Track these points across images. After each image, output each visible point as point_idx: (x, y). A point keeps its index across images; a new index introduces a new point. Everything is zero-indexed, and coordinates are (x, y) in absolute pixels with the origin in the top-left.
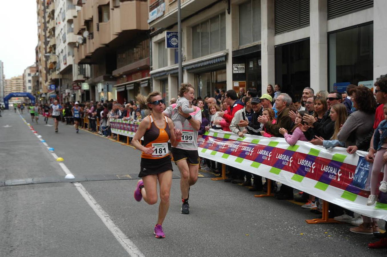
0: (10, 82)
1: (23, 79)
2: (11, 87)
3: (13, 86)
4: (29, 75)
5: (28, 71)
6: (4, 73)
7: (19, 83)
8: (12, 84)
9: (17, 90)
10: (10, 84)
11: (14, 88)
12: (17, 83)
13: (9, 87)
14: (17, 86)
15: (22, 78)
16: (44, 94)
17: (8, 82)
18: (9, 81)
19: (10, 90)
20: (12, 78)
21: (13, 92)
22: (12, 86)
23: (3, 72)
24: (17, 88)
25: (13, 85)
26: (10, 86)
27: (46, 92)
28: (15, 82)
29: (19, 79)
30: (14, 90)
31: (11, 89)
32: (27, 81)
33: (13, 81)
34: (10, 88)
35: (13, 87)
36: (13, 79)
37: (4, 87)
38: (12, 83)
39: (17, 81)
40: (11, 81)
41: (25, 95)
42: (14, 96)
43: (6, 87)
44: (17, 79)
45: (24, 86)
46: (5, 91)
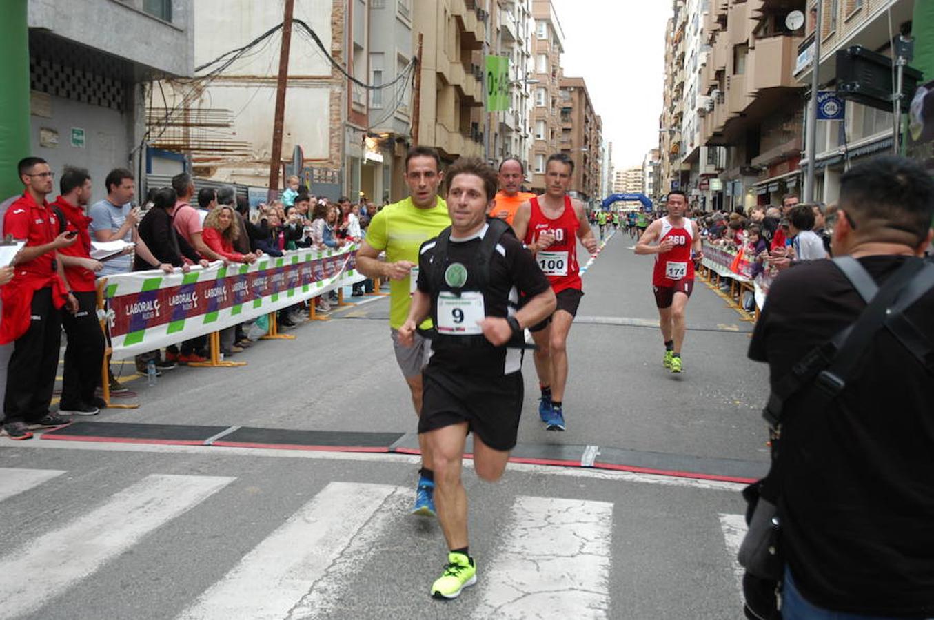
0: (624, 175)
1: (643, 171)
2: (625, 184)
3: (629, 182)
4: (651, 162)
5: (650, 158)
6: (612, 161)
7: (638, 178)
8: (627, 178)
9: (634, 189)
10: (625, 179)
11: (631, 186)
12: (635, 178)
13: (623, 184)
14: (635, 182)
15: (641, 168)
17: (621, 176)
18: (622, 174)
20: (628, 168)
21: (628, 192)
22: (627, 182)
23: (610, 159)
24: (634, 185)
25: (628, 180)
26: (625, 182)
28: (632, 175)
29: (639, 170)
30: (630, 188)
31: (625, 188)
32: (647, 175)
33: (629, 173)
34: (625, 186)
35: (628, 184)
36: (630, 171)
37: (610, 184)
38: (628, 176)
39: (635, 174)
40: (626, 174)
41: (637, 197)
42: (619, 200)
43: (617, 184)
44: (635, 170)
45: (644, 183)
46: (613, 189)
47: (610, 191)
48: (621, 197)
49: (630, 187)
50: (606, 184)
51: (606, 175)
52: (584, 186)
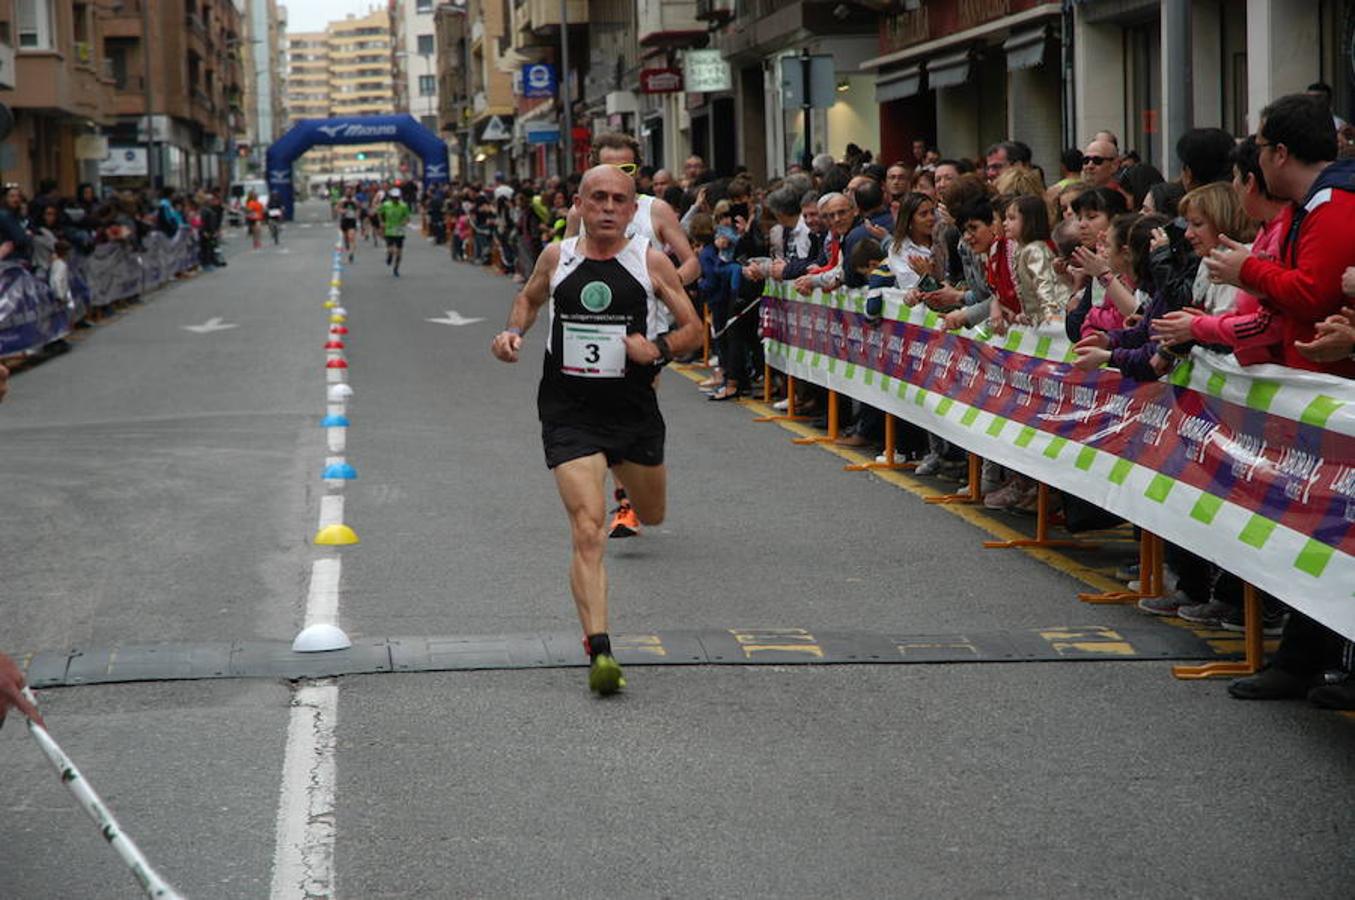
0: (322, 51)
1: (393, 32)
2: (327, 83)
3: (341, 75)
7: (375, 58)
8: (333, 61)
9: (364, 100)
10: (323, 64)
11: (347, 89)
12: (363, 59)
13: (319, 83)
14: (362, 73)
15: (386, 24)
16: (495, 119)
17: (310, 52)
18: (314, 44)
19: (325, 103)
20: (332, 24)
21: (339, 110)
22: (333, 74)
24: (363, 86)
25: (337, 68)
26: (324, 77)
27: (509, 111)
28: (348, 49)
29: (374, 31)
30: (345, 98)
31: (327, 96)
32: (412, 44)
33: (336, 41)
34: (324, 90)
35: (336, 82)
36: (339, 34)
37: (277, 83)
38: (335, 55)
39: (362, 45)
40: (325, 44)
43: (300, 83)
44: (361, 31)
45: (397, 75)
46: (287, 103)
47: (279, 112)
48: (332, 132)
49: (345, 94)
50: (264, 84)
51: (261, 53)
52: (193, 93)
